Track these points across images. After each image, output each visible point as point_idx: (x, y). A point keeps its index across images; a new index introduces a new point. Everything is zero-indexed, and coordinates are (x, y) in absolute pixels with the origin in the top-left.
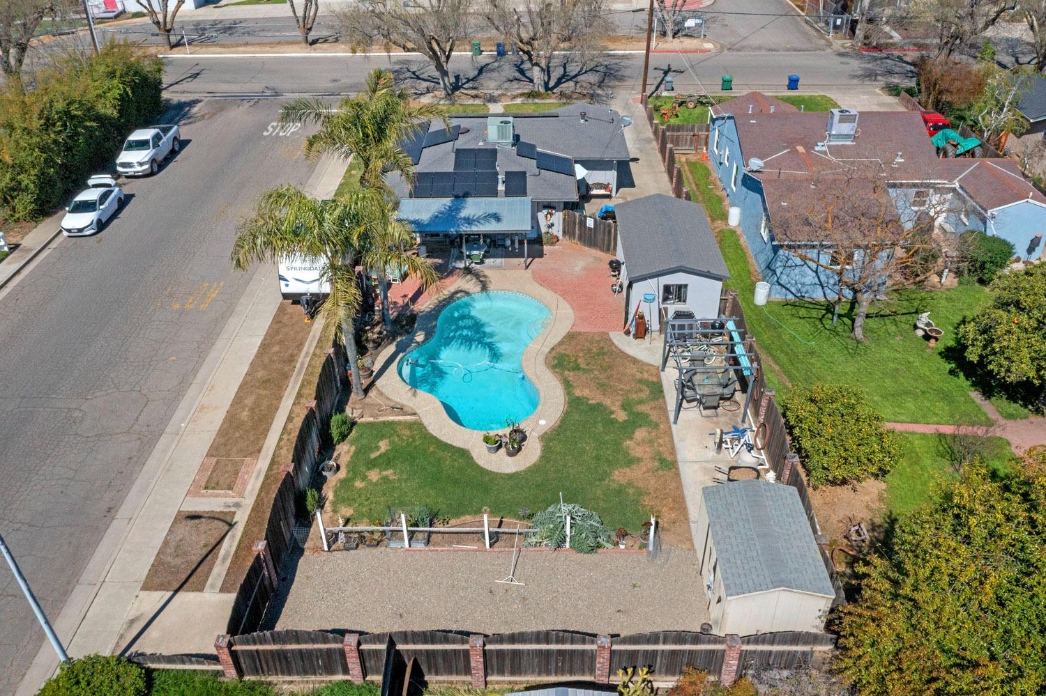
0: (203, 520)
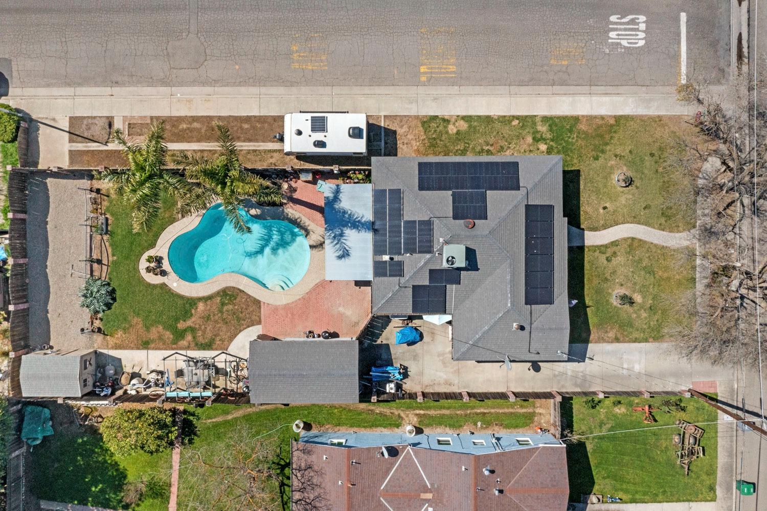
0: (108, 130)
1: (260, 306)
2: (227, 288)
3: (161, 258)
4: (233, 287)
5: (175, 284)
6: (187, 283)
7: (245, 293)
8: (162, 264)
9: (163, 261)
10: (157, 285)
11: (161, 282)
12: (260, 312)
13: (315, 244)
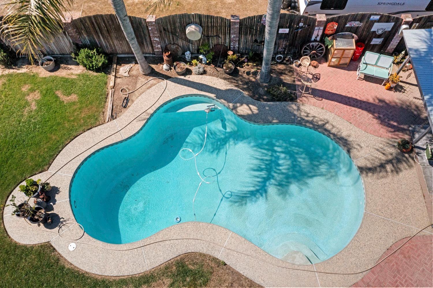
2: (188, 255)
3: (55, 190)
4: (201, 254)
5: (72, 246)
6: (99, 244)
7: (230, 268)
8: (54, 202)
9: (57, 197)
10: (32, 247)
11: (43, 241)
13: (369, 165)
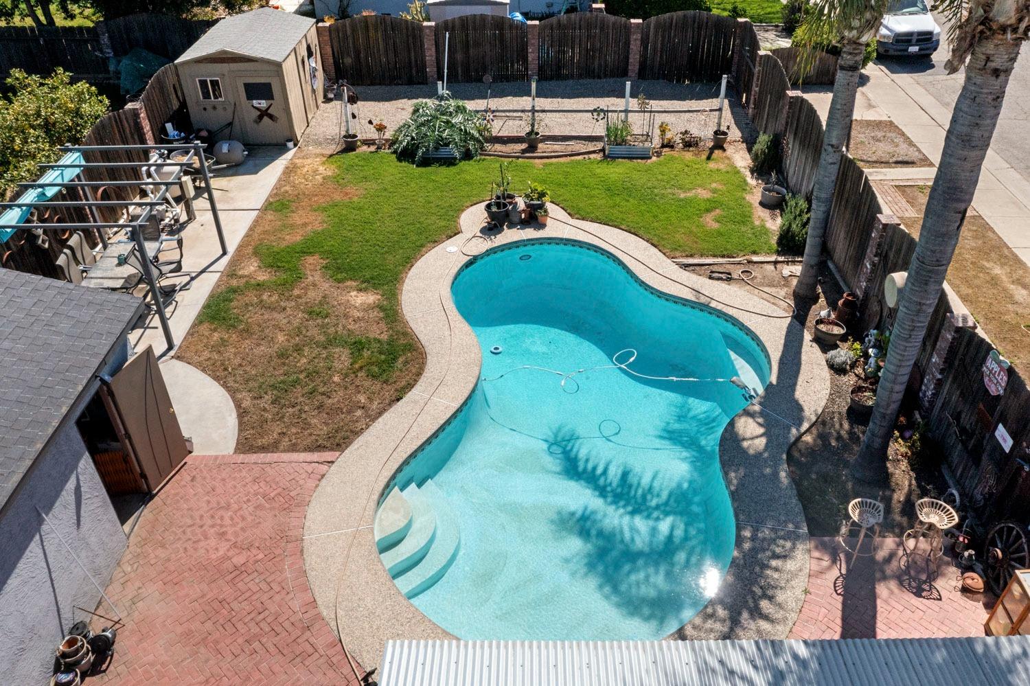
1: (320, 448)
4: (421, 369)
12: (293, 448)
